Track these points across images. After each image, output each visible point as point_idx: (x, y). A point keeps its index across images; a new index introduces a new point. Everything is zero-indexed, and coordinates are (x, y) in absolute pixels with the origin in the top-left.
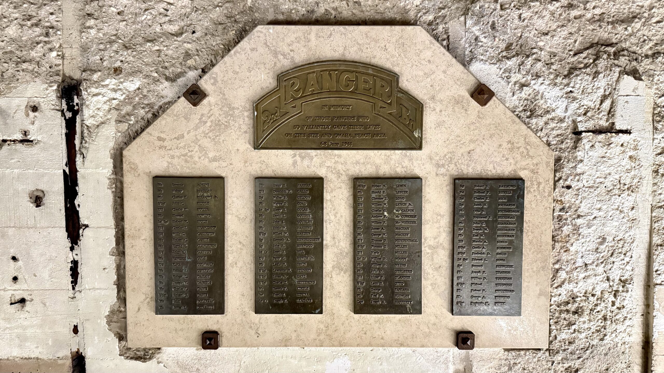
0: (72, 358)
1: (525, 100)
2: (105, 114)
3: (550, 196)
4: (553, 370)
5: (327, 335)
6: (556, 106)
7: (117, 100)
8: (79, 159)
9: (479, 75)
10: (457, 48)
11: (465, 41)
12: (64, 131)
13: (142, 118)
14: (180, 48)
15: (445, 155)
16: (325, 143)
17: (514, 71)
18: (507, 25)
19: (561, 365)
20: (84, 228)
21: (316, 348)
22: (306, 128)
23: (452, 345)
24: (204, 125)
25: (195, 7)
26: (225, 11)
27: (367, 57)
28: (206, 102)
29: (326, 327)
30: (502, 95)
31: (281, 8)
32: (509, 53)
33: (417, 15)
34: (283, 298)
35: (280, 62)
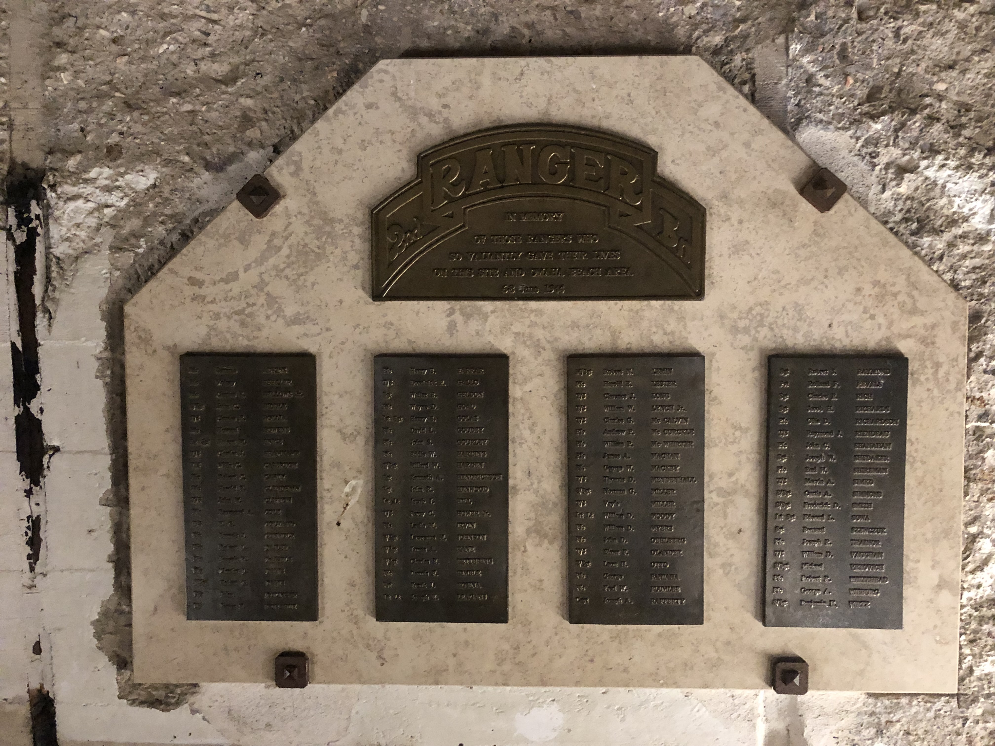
0: (30, 701)
1: (908, 198)
2: (91, 235)
3: (960, 390)
4: (964, 736)
5: (517, 664)
6: (971, 210)
7: (113, 208)
8: (40, 321)
9: (814, 151)
10: (771, 98)
11: (787, 85)
12: (12, 267)
13: (162, 243)
14: (232, 107)
15: (751, 309)
16: (511, 286)
17: (885, 143)
18: (872, 51)
19: (981, 725)
20: (51, 452)
21: (495, 687)
22: (474, 258)
23: (764, 684)
24: (276, 254)
25: (261, 27)
26: (319, 35)
27: (593, 117)
28: (281, 209)
29: (515, 649)
30: (861, 190)
31: (425, 26)
32: (874, 106)
33: (691, 35)
34: (431, 592)
35: (422, 128)
